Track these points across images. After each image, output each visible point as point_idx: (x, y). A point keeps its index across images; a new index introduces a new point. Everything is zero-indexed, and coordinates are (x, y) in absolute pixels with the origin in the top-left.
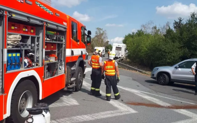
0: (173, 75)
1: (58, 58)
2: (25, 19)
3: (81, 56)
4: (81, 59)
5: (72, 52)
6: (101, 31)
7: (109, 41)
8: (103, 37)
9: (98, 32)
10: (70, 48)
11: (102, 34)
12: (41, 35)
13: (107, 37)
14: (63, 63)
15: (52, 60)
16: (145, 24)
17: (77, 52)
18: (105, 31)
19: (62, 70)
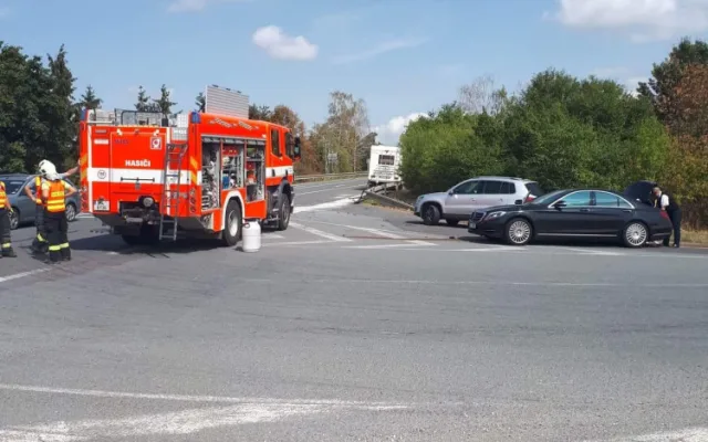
0: (448, 207)
1: (257, 180)
2: (232, 142)
3: (285, 178)
4: (286, 182)
5: (273, 172)
6: (346, 102)
7: (376, 134)
8: (353, 123)
9: (338, 107)
10: (270, 166)
11: (351, 113)
12: (242, 155)
13: (366, 120)
14: (263, 186)
15: (251, 181)
16: (470, 85)
17: (280, 171)
18: (361, 101)
19: (261, 195)
